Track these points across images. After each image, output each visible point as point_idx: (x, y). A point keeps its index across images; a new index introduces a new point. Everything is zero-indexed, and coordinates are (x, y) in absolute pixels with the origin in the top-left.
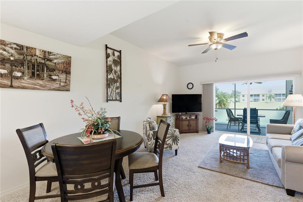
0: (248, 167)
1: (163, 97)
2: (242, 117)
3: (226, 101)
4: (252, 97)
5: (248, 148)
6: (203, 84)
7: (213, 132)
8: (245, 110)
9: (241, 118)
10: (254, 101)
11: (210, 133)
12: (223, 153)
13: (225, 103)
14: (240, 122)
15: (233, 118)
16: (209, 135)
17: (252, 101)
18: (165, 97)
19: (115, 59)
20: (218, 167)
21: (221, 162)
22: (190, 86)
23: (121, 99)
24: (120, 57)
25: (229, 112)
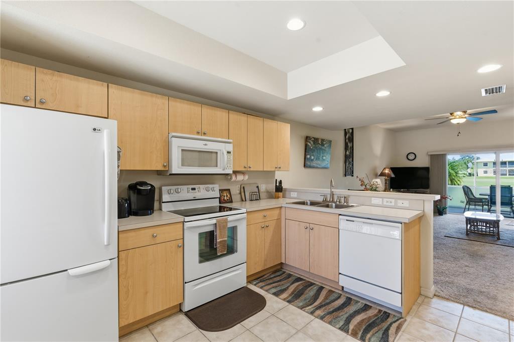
0: (499, 239)
1: (384, 171)
2: (487, 197)
3: (454, 174)
4: (506, 167)
5: (497, 220)
6: (431, 155)
7: (445, 214)
8: (493, 188)
9: (486, 199)
10: (509, 175)
11: (442, 215)
12: (469, 226)
13: (453, 177)
14: (484, 204)
15: (473, 199)
16: (441, 217)
17: (506, 175)
18: (387, 171)
19: (349, 137)
20: (465, 237)
21: (467, 234)
22: (411, 157)
23: (353, 173)
24: (352, 133)
25: (467, 191)
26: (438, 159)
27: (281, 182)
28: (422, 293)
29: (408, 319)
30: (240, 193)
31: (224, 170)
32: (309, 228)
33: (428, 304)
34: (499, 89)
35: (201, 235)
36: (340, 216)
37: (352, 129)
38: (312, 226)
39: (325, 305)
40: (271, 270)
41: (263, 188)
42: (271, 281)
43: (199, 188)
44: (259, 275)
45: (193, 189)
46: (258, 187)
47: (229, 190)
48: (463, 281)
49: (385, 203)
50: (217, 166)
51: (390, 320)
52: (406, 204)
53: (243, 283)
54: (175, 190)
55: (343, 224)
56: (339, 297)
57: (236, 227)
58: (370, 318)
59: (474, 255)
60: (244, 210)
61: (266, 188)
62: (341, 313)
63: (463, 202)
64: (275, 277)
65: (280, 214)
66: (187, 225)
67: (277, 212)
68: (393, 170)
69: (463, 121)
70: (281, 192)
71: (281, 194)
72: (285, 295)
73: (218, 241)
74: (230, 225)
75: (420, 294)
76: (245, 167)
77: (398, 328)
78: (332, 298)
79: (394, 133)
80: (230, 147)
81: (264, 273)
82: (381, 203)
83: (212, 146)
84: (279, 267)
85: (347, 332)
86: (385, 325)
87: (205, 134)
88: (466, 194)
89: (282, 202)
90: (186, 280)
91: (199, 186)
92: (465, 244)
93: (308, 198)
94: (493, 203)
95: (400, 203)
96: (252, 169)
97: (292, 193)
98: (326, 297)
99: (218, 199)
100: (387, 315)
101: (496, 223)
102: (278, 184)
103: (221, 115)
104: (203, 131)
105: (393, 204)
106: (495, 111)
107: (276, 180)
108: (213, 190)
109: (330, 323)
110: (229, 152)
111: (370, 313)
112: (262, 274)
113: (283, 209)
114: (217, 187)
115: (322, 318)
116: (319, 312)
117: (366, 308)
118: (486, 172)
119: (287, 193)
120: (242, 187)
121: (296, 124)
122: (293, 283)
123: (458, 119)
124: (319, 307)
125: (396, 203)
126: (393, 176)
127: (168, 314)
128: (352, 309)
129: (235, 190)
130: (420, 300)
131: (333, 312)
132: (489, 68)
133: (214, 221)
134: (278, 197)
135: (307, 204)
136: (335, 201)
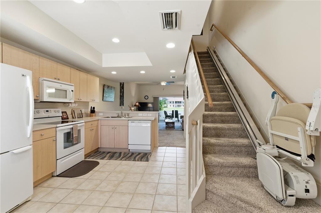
0: (174, 129)
2: (171, 115)
4: (177, 104)
6: (154, 97)
8: (173, 111)
10: (177, 107)
12: (167, 125)
15: (167, 116)
18: (137, 104)
19: (122, 86)
20: (166, 129)
21: (166, 128)
22: (146, 98)
23: (123, 104)
24: (123, 85)
25: (165, 113)
26: (156, 99)
27: (94, 108)
28: (155, 146)
29: (153, 153)
30: (72, 114)
31: (70, 100)
32: (114, 128)
33: (157, 149)
34: (175, 77)
35: (64, 134)
36: (129, 121)
37: (123, 83)
38: (115, 127)
39: (125, 157)
40: (94, 152)
41: (83, 111)
42: (96, 156)
43: (51, 110)
44: (89, 155)
45: (47, 111)
46: (81, 111)
47: (66, 112)
48: (166, 141)
49: (143, 115)
50: (66, 98)
51: (148, 155)
52: (151, 115)
53: (82, 158)
54: (37, 112)
55: (130, 124)
56: (129, 153)
57: (80, 130)
58: (141, 156)
59: (168, 134)
60: (83, 121)
61: (85, 111)
62: (131, 157)
63: (164, 118)
64: (97, 154)
65: (98, 123)
66: (58, 129)
67: (96, 122)
68: (140, 103)
69: (165, 84)
70: (94, 113)
71: (94, 114)
72: (106, 158)
73: (74, 136)
74: (79, 128)
75: (155, 147)
76: (79, 99)
77: (150, 156)
78: (126, 154)
79: (140, 86)
80: (73, 88)
81: (91, 153)
82: (142, 115)
83: (64, 87)
84: (97, 150)
85: (135, 161)
86: (147, 156)
87: (59, 79)
88: (165, 114)
89: (94, 118)
90: (57, 159)
91: (50, 109)
92: (166, 131)
93: (110, 115)
94: (173, 117)
95: (148, 115)
96: (81, 101)
97: (99, 114)
98: (124, 155)
99: (61, 117)
100: (146, 154)
101: (173, 123)
102: (92, 109)
103: (67, 70)
104: (58, 78)
105: (146, 115)
106: (174, 82)
107: (91, 107)
108: (58, 112)
109: (129, 160)
110: (72, 91)
111: (141, 155)
112: (90, 154)
113: (100, 121)
114: (61, 110)
115: (125, 160)
116: (123, 159)
117: (139, 154)
118: (170, 106)
119: (96, 114)
120: (73, 110)
121: (101, 78)
122: (107, 154)
123: (163, 84)
124: (123, 158)
125: (147, 115)
126: (140, 106)
127: (46, 179)
128: (134, 155)
129: (69, 113)
130: (155, 148)
131: (128, 157)
132: (173, 71)
133: (71, 126)
134: (92, 116)
135: (110, 117)
136: (123, 116)
